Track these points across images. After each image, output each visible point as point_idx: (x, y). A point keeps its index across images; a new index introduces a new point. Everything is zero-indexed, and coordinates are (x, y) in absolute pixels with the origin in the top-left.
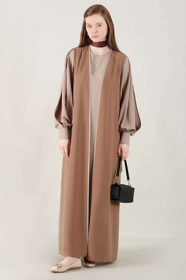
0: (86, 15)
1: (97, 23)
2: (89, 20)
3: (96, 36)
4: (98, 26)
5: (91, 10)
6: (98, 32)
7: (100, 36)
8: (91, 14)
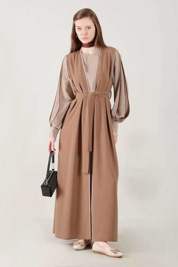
0: (75, 18)
1: (86, 26)
2: (78, 23)
3: (86, 38)
4: (87, 29)
5: (80, 14)
6: (87, 34)
7: (89, 38)
8: (81, 18)
